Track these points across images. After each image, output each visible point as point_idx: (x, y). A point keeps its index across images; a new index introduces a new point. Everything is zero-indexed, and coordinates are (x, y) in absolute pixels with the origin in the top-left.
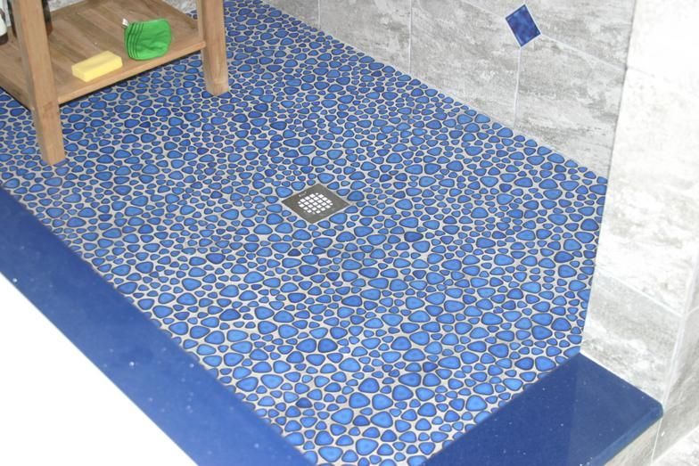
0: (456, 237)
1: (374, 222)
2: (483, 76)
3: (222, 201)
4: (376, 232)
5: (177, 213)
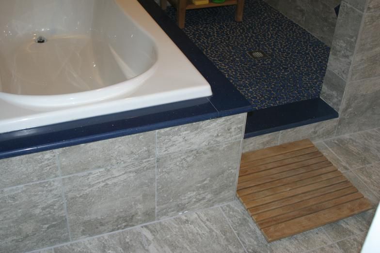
0: (299, 71)
1: (275, 62)
2: (325, 29)
3: (229, 48)
4: (274, 65)
5: (213, 48)
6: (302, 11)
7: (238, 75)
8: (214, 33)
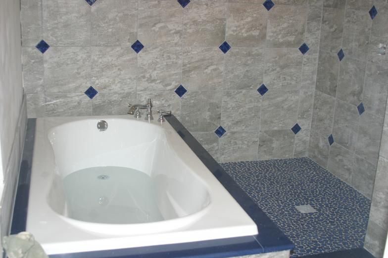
1: (322, 216)
4: (321, 219)
6: (348, 170)
7: (286, 227)
8: (264, 188)
